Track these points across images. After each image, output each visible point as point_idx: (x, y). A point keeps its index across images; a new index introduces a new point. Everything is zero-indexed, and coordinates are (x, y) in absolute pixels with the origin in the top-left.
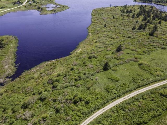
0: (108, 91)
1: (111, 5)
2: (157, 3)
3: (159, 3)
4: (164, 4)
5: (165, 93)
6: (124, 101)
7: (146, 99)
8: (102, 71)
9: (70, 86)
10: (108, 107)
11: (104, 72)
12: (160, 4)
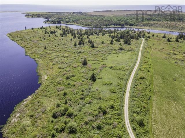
0: (115, 92)
1: (26, 27)
2: (65, 23)
3: (67, 23)
4: (72, 24)
5: (141, 76)
6: (130, 93)
7: (137, 85)
8: (93, 82)
9: (83, 106)
10: (127, 102)
11: (95, 83)
12: (69, 23)
